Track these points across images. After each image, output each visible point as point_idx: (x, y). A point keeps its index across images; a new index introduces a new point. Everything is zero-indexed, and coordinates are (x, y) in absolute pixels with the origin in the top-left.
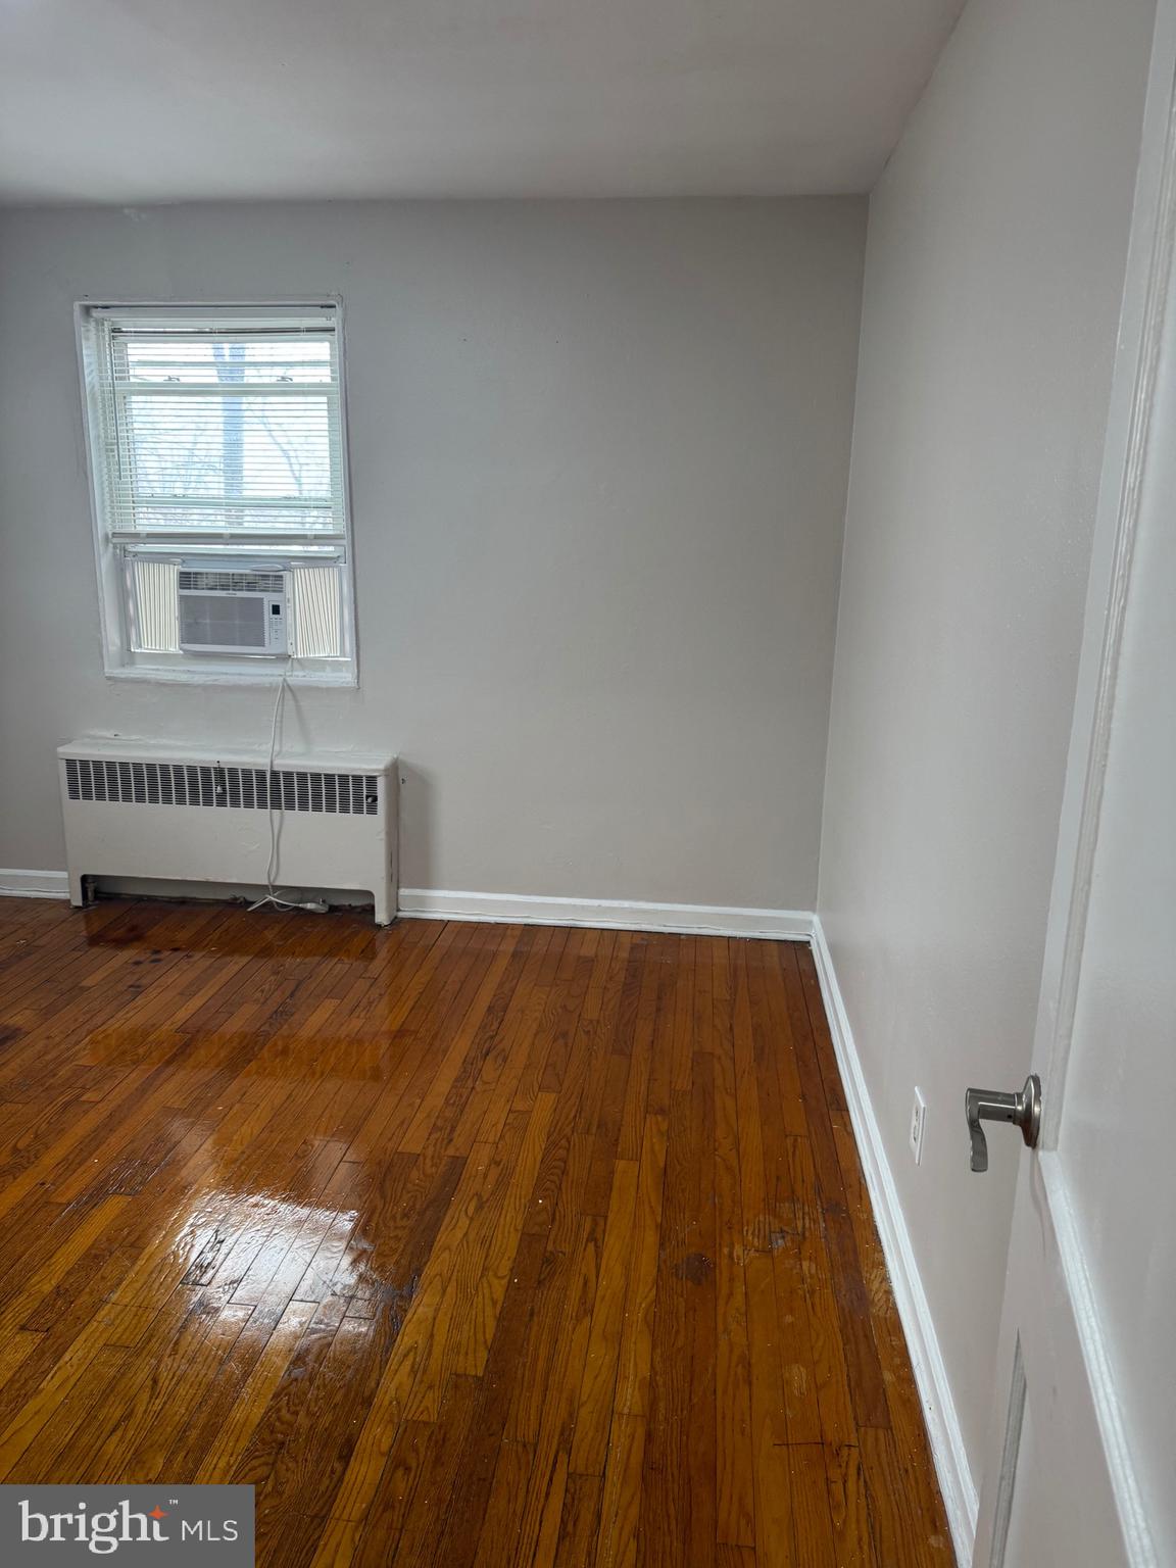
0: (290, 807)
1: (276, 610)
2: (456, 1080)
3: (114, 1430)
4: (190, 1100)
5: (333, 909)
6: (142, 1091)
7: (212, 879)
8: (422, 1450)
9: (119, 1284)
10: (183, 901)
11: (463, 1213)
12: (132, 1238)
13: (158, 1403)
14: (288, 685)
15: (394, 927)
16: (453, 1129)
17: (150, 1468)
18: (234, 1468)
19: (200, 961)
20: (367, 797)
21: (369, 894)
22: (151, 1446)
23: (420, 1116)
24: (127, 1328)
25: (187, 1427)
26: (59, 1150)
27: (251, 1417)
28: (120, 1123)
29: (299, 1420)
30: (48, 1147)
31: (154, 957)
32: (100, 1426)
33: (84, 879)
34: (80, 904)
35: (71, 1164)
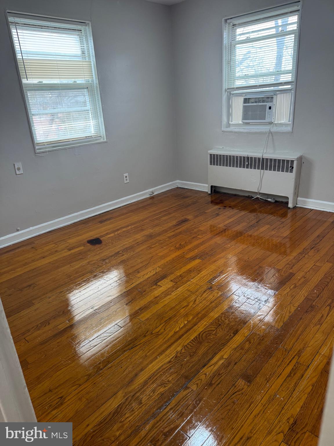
0: (266, 169)
1: (270, 108)
2: (299, 253)
3: (183, 308)
4: (222, 242)
5: (276, 202)
7: (243, 189)
8: (256, 340)
9: (193, 278)
10: (235, 195)
11: (289, 287)
12: (199, 269)
13: (195, 305)
14: (271, 132)
15: (294, 209)
16: (294, 266)
17: (189, 318)
18: (207, 325)
19: (235, 211)
20: (290, 167)
21: (287, 198)
22: (190, 314)
23: (284, 260)
24: (192, 288)
25: (199, 313)
26: (189, 247)
27: (215, 316)
28: (204, 244)
29: (226, 321)
30: (187, 245)
31: (225, 208)
32: (181, 306)
33: (212, 187)
34: (210, 193)
35: (191, 250)
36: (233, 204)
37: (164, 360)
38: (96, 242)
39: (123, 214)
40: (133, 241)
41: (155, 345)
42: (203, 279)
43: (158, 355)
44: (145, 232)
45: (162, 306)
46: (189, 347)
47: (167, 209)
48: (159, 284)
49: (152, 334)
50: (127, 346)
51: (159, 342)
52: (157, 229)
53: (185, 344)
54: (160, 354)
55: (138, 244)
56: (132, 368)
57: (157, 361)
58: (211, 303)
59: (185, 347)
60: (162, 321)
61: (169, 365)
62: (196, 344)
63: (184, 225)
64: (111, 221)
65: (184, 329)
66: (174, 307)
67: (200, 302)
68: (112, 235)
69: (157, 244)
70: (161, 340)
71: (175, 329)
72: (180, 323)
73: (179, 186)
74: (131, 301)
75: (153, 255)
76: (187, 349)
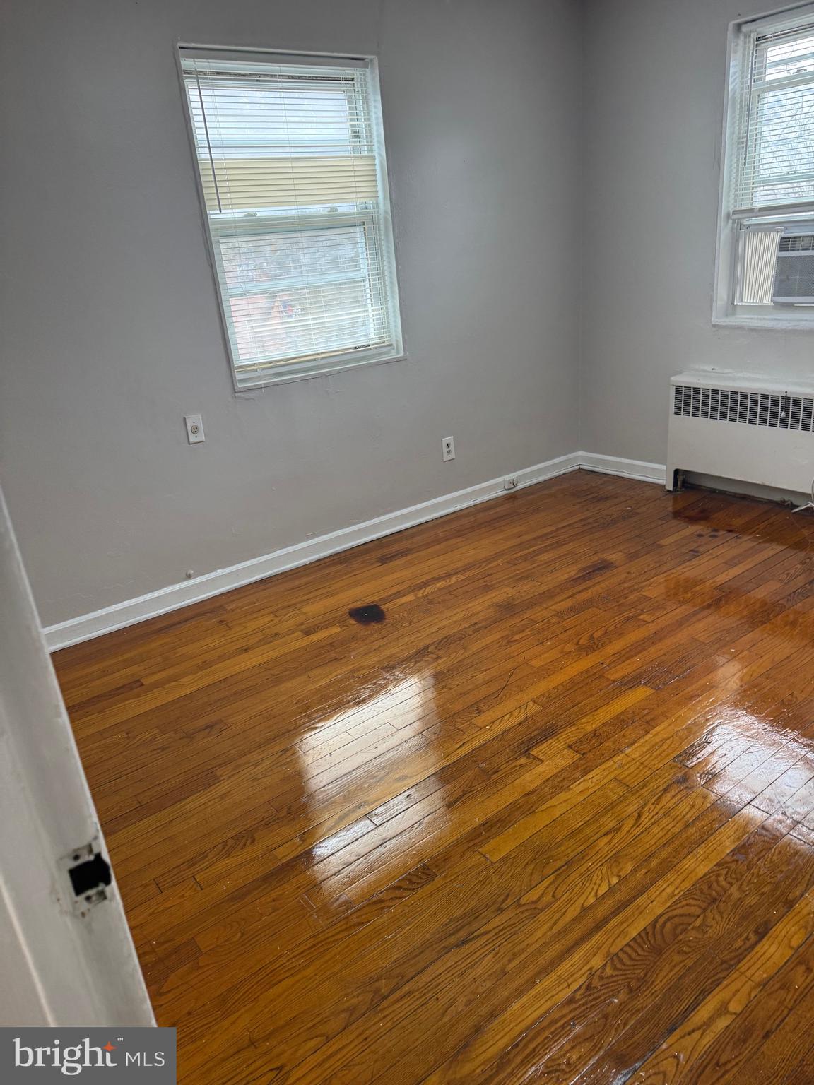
3: (606, 834)
4: (713, 639)
6: (680, 624)
7: (767, 484)
9: (634, 743)
10: (744, 497)
12: (649, 717)
13: (639, 830)
17: (622, 869)
18: (676, 898)
19: (746, 542)
24: (631, 773)
25: (652, 855)
26: (617, 646)
27: (698, 870)
28: (660, 640)
29: (732, 889)
30: (610, 642)
31: (712, 533)
32: (599, 827)
33: (677, 472)
34: (671, 489)
35: (622, 657)
36: (738, 522)
37: (554, 993)
38: (369, 614)
39: (438, 541)
40: (464, 619)
41: (529, 941)
42: (661, 749)
43: (538, 974)
44: (494, 595)
45: (547, 822)
46: (627, 961)
47: (552, 532)
48: (534, 752)
49: (520, 906)
50: (453, 934)
51: (539, 934)
52: (527, 589)
53: (614, 949)
54: (544, 971)
55: (479, 629)
56: (466, 1005)
57: (533, 992)
58: (687, 826)
59: (612, 958)
60: (548, 870)
61: (570, 1012)
62: (646, 954)
63: (598, 579)
64: (408, 558)
65: (610, 903)
66: (579, 830)
67: (653, 820)
68: (410, 598)
69: (527, 633)
70: (545, 928)
71: (584, 897)
72: (598, 882)
73: (582, 467)
74: (461, 797)
75: (518, 662)
76: (619, 966)
